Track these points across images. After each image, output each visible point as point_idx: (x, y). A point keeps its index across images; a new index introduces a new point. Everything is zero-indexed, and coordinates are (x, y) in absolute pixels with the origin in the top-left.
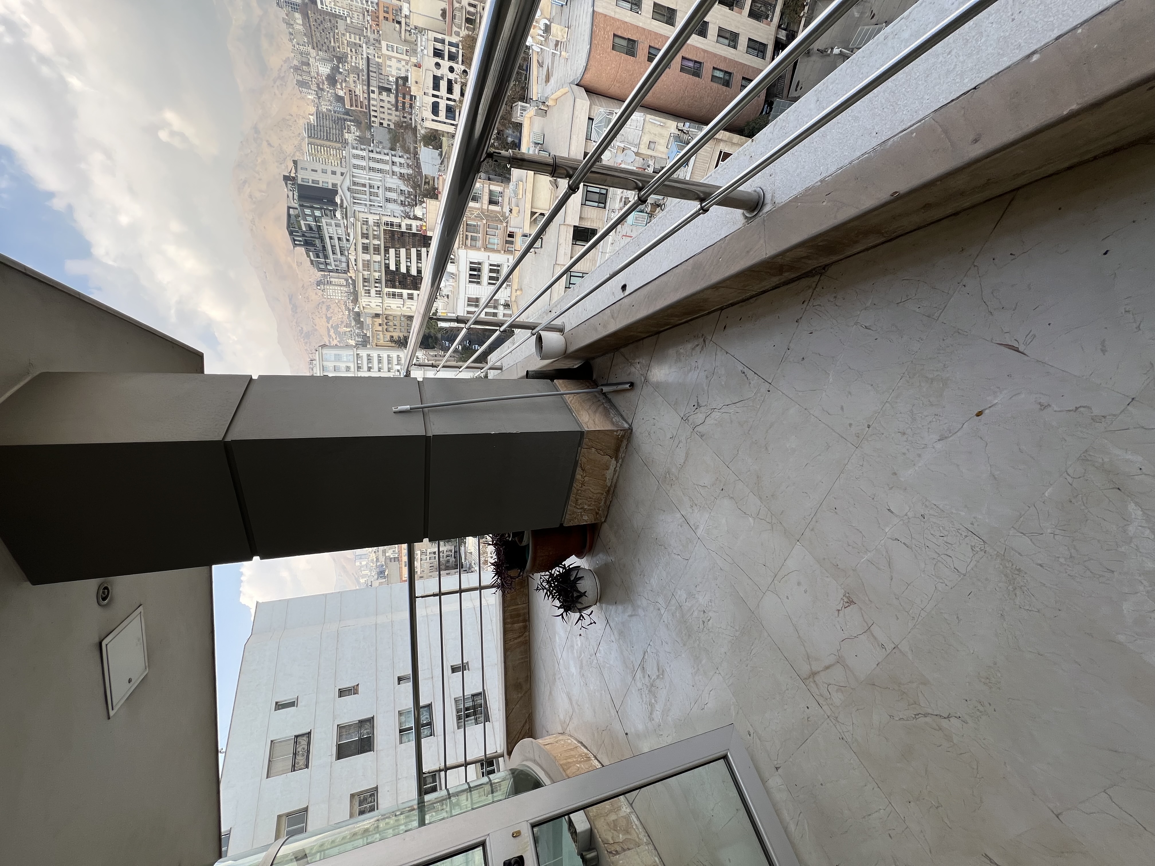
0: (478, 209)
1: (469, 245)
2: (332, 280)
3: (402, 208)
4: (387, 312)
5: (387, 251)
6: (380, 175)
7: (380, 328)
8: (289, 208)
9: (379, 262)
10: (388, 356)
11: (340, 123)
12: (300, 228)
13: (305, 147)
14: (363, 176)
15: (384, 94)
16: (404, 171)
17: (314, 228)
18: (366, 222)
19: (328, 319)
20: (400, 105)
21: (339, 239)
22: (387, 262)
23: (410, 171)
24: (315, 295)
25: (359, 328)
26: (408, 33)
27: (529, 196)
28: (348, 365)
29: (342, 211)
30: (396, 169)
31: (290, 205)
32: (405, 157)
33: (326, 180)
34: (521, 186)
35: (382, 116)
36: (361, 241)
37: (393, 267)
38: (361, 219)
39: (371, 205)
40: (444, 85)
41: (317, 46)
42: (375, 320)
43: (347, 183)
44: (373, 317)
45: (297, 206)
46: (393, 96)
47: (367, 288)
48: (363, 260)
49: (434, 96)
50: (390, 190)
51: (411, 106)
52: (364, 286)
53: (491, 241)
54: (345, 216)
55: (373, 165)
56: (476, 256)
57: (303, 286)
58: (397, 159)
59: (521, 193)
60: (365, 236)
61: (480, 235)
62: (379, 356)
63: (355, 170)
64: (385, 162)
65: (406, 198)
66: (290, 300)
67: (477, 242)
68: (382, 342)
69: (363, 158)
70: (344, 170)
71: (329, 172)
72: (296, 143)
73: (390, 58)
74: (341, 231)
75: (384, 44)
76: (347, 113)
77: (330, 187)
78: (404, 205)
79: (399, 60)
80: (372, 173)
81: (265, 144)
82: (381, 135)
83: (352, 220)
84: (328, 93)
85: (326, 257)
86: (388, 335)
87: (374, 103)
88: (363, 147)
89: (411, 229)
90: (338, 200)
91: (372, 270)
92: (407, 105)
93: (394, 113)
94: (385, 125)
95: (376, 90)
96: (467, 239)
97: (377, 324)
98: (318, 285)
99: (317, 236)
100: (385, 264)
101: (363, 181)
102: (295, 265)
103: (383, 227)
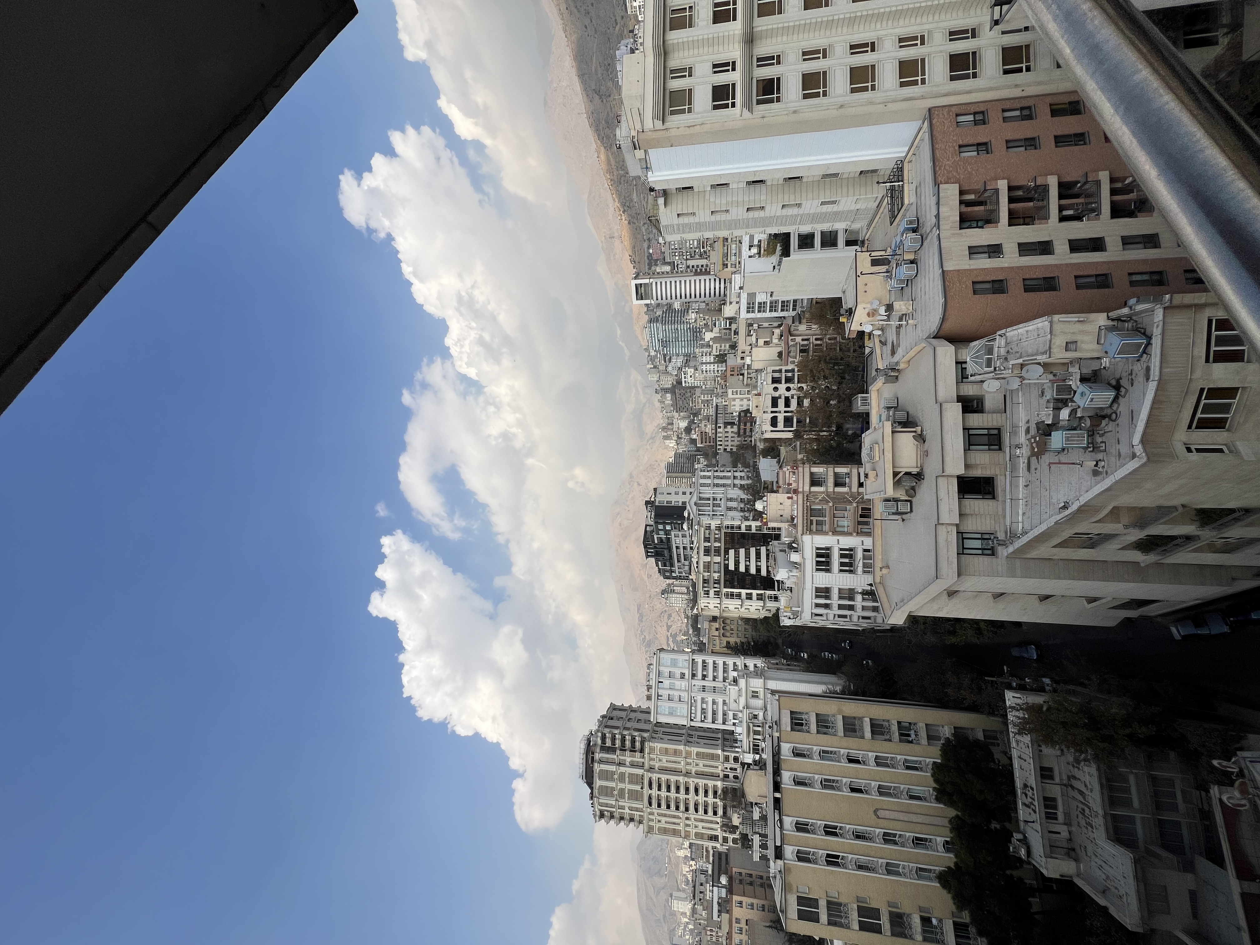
0: (823, 493)
1: (814, 530)
2: (675, 588)
3: (742, 514)
4: (725, 615)
5: (727, 552)
6: (723, 489)
7: (717, 633)
8: (646, 526)
9: (718, 563)
10: (724, 663)
11: (691, 459)
12: (654, 541)
13: (664, 481)
14: (708, 492)
15: (729, 427)
16: (743, 482)
17: (664, 540)
18: (708, 528)
19: (669, 627)
20: (742, 431)
21: (685, 548)
22: (727, 562)
23: (750, 482)
24: (659, 604)
25: (696, 635)
26: (749, 379)
27: (889, 455)
28: (683, 672)
29: (688, 523)
30: (737, 482)
31: (648, 523)
32: (745, 470)
33: (677, 500)
34: (877, 449)
35: (726, 443)
36: (704, 544)
37: (732, 567)
38: (704, 525)
39: (713, 515)
40: (781, 402)
41: (679, 410)
42: (712, 624)
43: (695, 499)
44: (710, 621)
45: (652, 523)
46: (735, 427)
47: (706, 589)
48: (704, 562)
49: (772, 412)
50: (731, 500)
51: (751, 430)
52: (703, 587)
53: (840, 523)
54: (691, 527)
55: (717, 481)
56: (823, 541)
57: (650, 597)
58: (738, 474)
59: (877, 455)
60: (707, 540)
61: (826, 519)
62: (714, 663)
63: (701, 488)
64: (728, 478)
65: (745, 504)
66: (638, 610)
67: (824, 527)
68: (718, 648)
69: (709, 477)
70: (692, 490)
71: (681, 493)
72: (658, 480)
73: (734, 400)
74: (687, 541)
75: (730, 391)
76: (698, 449)
77: (680, 505)
78: (744, 511)
79: (742, 399)
80: (716, 488)
81: (636, 484)
82: (724, 458)
83: (696, 527)
84: (685, 438)
85: (672, 565)
86: (725, 640)
87: (720, 435)
88: (709, 469)
89: (750, 530)
90: (686, 514)
91: (712, 570)
92: (748, 430)
93: (736, 439)
94: (728, 450)
95: (722, 425)
96: (811, 523)
97: (714, 628)
98: (663, 594)
99: (666, 547)
100: (725, 564)
101: (707, 496)
102: (646, 578)
103: (723, 531)
